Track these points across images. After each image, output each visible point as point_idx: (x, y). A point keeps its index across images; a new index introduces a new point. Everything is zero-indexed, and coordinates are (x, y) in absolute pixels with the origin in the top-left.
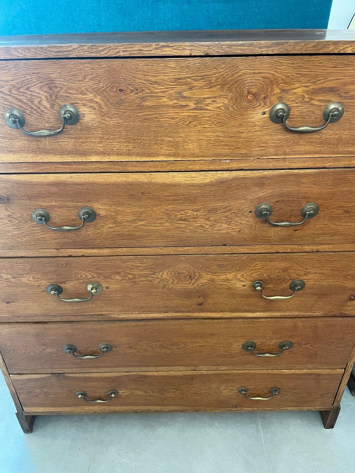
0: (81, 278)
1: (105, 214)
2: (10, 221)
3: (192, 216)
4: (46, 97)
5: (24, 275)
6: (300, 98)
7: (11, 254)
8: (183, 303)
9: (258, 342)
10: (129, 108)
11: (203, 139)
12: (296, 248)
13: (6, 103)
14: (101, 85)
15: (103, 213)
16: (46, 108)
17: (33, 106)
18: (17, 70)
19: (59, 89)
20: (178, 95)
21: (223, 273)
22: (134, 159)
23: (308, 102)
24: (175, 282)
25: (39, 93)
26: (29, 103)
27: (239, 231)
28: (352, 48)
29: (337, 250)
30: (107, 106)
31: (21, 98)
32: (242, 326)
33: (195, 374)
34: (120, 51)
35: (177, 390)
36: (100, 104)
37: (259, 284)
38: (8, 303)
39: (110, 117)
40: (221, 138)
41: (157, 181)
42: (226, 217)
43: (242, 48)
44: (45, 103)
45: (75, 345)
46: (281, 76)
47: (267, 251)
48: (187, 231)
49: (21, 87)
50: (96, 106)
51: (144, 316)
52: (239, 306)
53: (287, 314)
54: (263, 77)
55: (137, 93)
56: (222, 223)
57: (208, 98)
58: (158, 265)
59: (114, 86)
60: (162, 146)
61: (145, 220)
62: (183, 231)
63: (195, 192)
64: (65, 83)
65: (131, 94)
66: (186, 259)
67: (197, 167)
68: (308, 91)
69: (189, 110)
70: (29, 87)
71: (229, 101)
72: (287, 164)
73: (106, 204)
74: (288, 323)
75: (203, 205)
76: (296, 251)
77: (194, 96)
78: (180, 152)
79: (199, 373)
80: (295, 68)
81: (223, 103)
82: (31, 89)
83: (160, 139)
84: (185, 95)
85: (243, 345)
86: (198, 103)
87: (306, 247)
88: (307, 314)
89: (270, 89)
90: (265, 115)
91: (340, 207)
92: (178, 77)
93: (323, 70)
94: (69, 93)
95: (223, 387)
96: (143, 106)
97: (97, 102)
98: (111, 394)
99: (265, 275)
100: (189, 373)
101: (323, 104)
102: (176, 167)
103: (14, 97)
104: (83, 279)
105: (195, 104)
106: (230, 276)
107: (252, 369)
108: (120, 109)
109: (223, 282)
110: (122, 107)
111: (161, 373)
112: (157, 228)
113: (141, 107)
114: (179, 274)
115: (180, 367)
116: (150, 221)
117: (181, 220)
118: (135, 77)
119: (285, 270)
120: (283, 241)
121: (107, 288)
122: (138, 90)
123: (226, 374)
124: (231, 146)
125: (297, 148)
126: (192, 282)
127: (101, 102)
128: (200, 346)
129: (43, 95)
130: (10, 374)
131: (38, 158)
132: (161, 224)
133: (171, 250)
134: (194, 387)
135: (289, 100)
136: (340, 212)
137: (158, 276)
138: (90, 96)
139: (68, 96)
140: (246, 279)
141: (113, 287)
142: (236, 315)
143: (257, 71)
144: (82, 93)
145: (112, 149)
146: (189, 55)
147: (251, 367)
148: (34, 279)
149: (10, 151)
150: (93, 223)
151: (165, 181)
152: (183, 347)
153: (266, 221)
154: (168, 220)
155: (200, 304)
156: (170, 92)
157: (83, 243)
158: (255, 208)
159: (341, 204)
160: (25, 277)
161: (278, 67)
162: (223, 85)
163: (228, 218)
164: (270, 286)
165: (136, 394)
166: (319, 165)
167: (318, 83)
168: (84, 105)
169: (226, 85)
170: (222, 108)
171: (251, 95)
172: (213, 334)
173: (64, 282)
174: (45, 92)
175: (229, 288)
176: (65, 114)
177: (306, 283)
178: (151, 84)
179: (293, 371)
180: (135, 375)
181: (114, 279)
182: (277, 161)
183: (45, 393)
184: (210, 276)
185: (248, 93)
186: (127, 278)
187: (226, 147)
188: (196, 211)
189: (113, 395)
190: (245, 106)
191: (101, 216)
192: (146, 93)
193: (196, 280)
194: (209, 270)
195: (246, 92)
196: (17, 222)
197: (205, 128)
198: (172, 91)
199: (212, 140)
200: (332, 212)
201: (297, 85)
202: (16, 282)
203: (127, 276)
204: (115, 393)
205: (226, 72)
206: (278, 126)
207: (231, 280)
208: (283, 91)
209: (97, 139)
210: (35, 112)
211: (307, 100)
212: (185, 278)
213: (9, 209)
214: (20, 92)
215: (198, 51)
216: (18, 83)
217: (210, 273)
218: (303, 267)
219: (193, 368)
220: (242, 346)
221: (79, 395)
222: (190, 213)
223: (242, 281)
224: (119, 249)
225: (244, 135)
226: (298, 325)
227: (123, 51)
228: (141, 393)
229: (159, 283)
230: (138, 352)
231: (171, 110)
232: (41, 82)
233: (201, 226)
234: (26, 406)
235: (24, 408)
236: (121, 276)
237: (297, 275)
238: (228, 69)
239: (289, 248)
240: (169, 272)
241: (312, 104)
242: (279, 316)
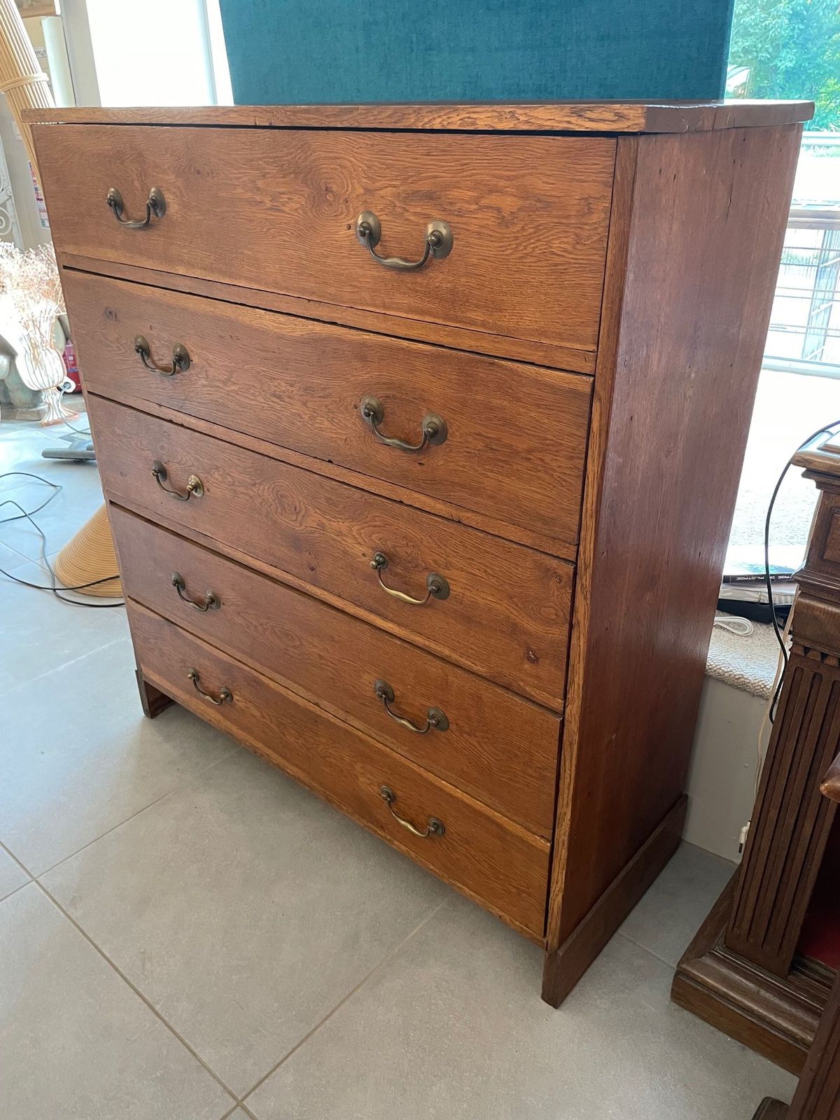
0: (182, 461)
2: (118, 347)
3: (287, 393)
4: (137, 175)
5: (133, 436)
6: (389, 205)
8: (291, 556)
9: (396, 688)
10: (208, 199)
11: (284, 261)
12: (427, 502)
13: (108, 180)
14: (180, 163)
15: (196, 359)
16: (137, 189)
17: (129, 187)
18: (114, 137)
19: (148, 164)
20: (252, 185)
21: (335, 517)
22: (217, 277)
23: (401, 215)
24: (278, 510)
25: (131, 170)
26: (125, 183)
27: (345, 440)
29: (489, 530)
30: (188, 194)
31: (119, 174)
32: (370, 640)
33: (319, 713)
35: (300, 736)
36: (181, 190)
39: (191, 211)
41: (245, 320)
42: (326, 406)
43: (307, 116)
44: (137, 183)
45: (182, 577)
46: (361, 165)
47: (387, 493)
48: (284, 418)
50: (178, 192)
52: (362, 596)
53: (432, 645)
54: (341, 166)
55: (213, 178)
56: (323, 417)
57: (283, 193)
59: (192, 165)
60: (243, 263)
61: (238, 384)
62: (279, 417)
63: (286, 349)
64: (152, 158)
65: (208, 179)
66: (288, 471)
68: (398, 196)
69: (264, 210)
70: (124, 161)
71: (306, 200)
72: (391, 327)
73: (198, 346)
74: (435, 668)
75: (297, 376)
76: (427, 509)
77: (269, 189)
78: (262, 276)
79: (324, 714)
81: (300, 203)
82: (125, 164)
83: (240, 250)
84: (259, 186)
86: (274, 200)
87: (440, 505)
89: (350, 186)
90: (349, 230)
91: (478, 435)
93: (412, 158)
95: (359, 768)
96: (219, 197)
97: (178, 187)
99: (389, 544)
100: (312, 707)
101: (421, 221)
103: (113, 172)
105: (270, 201)
106: (343, 527)
108: (200, 200)
109: (337, 535)
110: (201, 197)
111: (277, 687)
112: (251, 402)
113: (218, 200)
114: (282, 496)
115: (298, 687)
116: (243, 388)
117: (275, 396)
118: (209, 154)
119: (415, 544)
120: (405, 479)
121: (209, 490)
122: (214, 172)
124: (317, 278)
125: (399, 299)
126: (299, 520)
127: (181, 187)
128: (319, 654)
129: (135, 173)
130: (128, 596)
131: (135, 260)
132: (254, 396)
134: (320, 743)
135: (376, 208)
136: (480, 444)
137: (259, 492)
138: (172, 177)
140: (365, 541)
141: (213, 491)
142: (360, 613)
143: (331, 154)
144: (166, 173)
145: (196, 259)
147: (392, 743)
150: (188, 373)
151: (253, 324)
152: (299, 647)
154: (261, 391)
155: (313, 570)
161: (355, 149)
162: (297, 174)
163: (329, 409)
164: (398, 570)
165: (252, 712)
166: (433, 339)
167: (409, 181)
168: (169, 190)
169: (300, 173)
170: (301, 212)
171: (329, 194)
172: (333, 639)
173: (167, 462)
174: (136, 168)
175: (345, 552)
177: (450, 587)
178: (225, 165)
179: (459, 793)
181: (215, 478)
183: (160, 650)
184: (320, 516)
185: (327, 190)
186: (227, 481)
187: (312, 279)
188: (291, 385)
190: (326, 212)
191: (194, 364)
192: (221, 179)
193: (303, 517)
194: (316, 504)
195: (324, 188)
196: (123, 350)
198: (246, 178)
201: (383, 182)
203: (226, 478)
205: (299, 154)
207: (345, 536)
208: (366, 191)
209: (181, 241)
210: (130, 195)
212: (290, 509)
214: (117, 167)
215: (262, 120)
216: (115, 155)
217: (318, 511)
218: (440, 547)
220: (373, 686)
222: (283, 386)
223: (360, 543)
225: (329, 261)
226: (450, 679)
229: (261, 504)
230: (248, 627)
231: (248, 208)
233: (299, 415)
234: (144, 663)
235: (142, 667)
236: (220, 475)
237: (435, 561)
238: (299, 149)
239: (417, 499)
240: (270, 488)
241: (407, 219)
242: (421, 645)
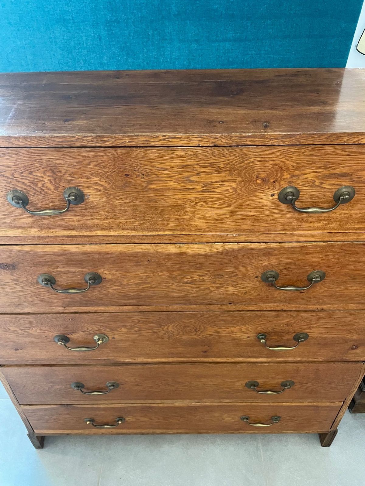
0: (87, 330)
1: (110, 278)
2: (16, 284)
3: (198, 280)
4: (49, 180)
5: (31, 328)
6: (310, 182)
7: (18, 311)
8: (188, 350)
9: (260, 381)
10: (136, 190)
11: (209, 217)
12: (301, 306)
13: (8, 185)
14: (106, 170)
15: (109, 277)
16: (50, 190)
17: (37, 188)
18: (19, 156)
19: (63, 173)
20: (185, 179)
21: (228, 327)
22: (140, 233)
23: (318, 186)
24: (180, 334)
25: (42, 177)
26: (32, 186)
27: (245, 293)
29: (341, 309)
30: (113, 189)
31: (24, 181)
32: (246, 369)
33: (199, 405)
34: (125, 141)
35: (182, 418)
36: (106, 187)
37: (263, 337)
38: (16, 350)
39: (115, 198)
40: (228, 216)
41: (163, 251)
42: (232, 281)
43: (252, 139)
44: (49, 185)
45: (83, 383)
46: (291, 163)
47: (272, 309)
48: (193, 292)
49: (23, 172)
50: (101, 188)
51: (149, 360)
52: (243, 353)
53: (290, 359)
54: (273, 164)
55: (144, 178)
56: (229, 286)
57: (216, 182)
58: (164, 320)
59: (120, 171)
60: (169, 222)
61: (151, 283)
62: (188, 292)
63: (201, 260)
64: (70, 169)
65: (137, 179)
66: (191, 315)
67: (203, 240)
68: (318, 177)
69: (196, 192)
70: (32, 172)
71: (237, 185)
72: (295, 238)
73: (112, 270)
74: (291, 367)
75: (209, 271)
76: (301, 309)
77: (202, 181)
78: (187, 228)
79: (203, 405)
80: (307, 156)
81: (231, 186)
82: (33, 173)
83: (166, 216)
84: (192, 180)
85: (246, 384)
86: (206, 186)
87: (311, 306)
88: (310, 359)
89: (279, 174)
90: (273, 197)
91: (347, 274)
92: (186, 164)
93: (336, 158)
94: (74, 177)
95: (226, 415)
96: (150, 189)
97: (102, 185)
98: (118, 421)
99: (269, 329)
100: (193, 404)
101: (333, 187)
102: (182, 239)
103: (16, 180)
104: (89, 331)
105: (202, 187)
106: (234, 329)
107: (254, 402)
108: (126, 191)
109: (229, 334)
110: (128, 190)
111: (166, 405)
112: (163, 290)
113: (148, 190)
114: (184, 327)
115: (185, 400)
116: (156, 284)
117: (187, 283)
118: (141, 164)
119: (289, 325)
120: (288, 301)
121: (113, 338)
122: (145, 174)
123: (229, 406)
124: (239, 223)
125: (305, 225)
126: (198, 334)
127: (106, 185)
128: (204, 384)
129: (47, 179)
130: (20, 405)
131: (43, 232)
132: (167, 286)
133: (176, 308)
134: (198, 415)
135: (299, 184)
136: (347, 278)
137: (164, 329)
138: (95, 180)
139: (73, 180)
140: (251, 332)
141: (118, 337)
142: (240, 360)
143: (266, 159)
144: (87, 177)
145: (118, 225)
146: (197, 145)
147: (253, 400)
148: (41, 331)
149: (15, 227)
150: (99, 286)
151: (172, 251)
152: (188, 385)
153: (272, 285)
154: (174, 283)
155: (205, 352)
156: (176, 177)
157: (89, 302)
158: (262, 274)
159: (348, 271)
160: (32, 329)
161: (289, 156)
162: (232, 171)
163: (234, 281)
164: (274, 337)
165: (142, 420)
166: (327, 239)
167: (329, 169)
168: (89, 187)
169: (234, 171)
170: (231, 191)
171: (260, 180)
172: (217, 375)
173: (71, 333)
174: (49, 176)
175: (234, 339)
176: (69, 196)
177: (309, 335)
178: (158, 170)
179: (293, 404)
180: (141, 406)
181: (121, 331)
182: (286, 235)
183: (55, 419)
184: (216, 329)
185: (257, 178)
186: (133, 330)
187: (233, 224)
188: (202, 276)
189: (120, 422)
190: (254, 189)
191: (107, 280)
192: (152, 178)
193: (201, 332)
194: (214, 324)
195: (255, 177)
196: (23, 285)
197: (212, 207)
198: (180, 176)
199: (219, 218)
200: (338, 278)
201: (308, 171)
202: (23, 333)
203: (133, 329)
204: (121, 420)
205: (235, 160)
206: (287, 206)
207: (236, 332)
208: (293, 176)
209: (102, 216)
210: (39, 193)
211: (318, 184)
212: (190, 331)
213: (14, 274)
214: (23, 176)
215: (206, 142)
216: (20, 168)
217: (215, 327)
218: (307, 322)
219: (198, 401)
220: (244, 385)
221: (87, 421)
222: (196, 277)
223: (247, 333)
224: (125, 307)
225: (251, 214)
226: (300, 368)
227: (129, 142)
228: (146, 419)
229: (165, 334)
230: (145, 388)
231: (178, 193)
232: (44, 168)
233: (207, 288)
234: (37, 429)
235: (35, 431)
236: (127, 329)
237: (301, 329)
238: (237, 157)
239: (294, 306)
240: (174, 325)
241: (322, 188)
242: (282, 361)
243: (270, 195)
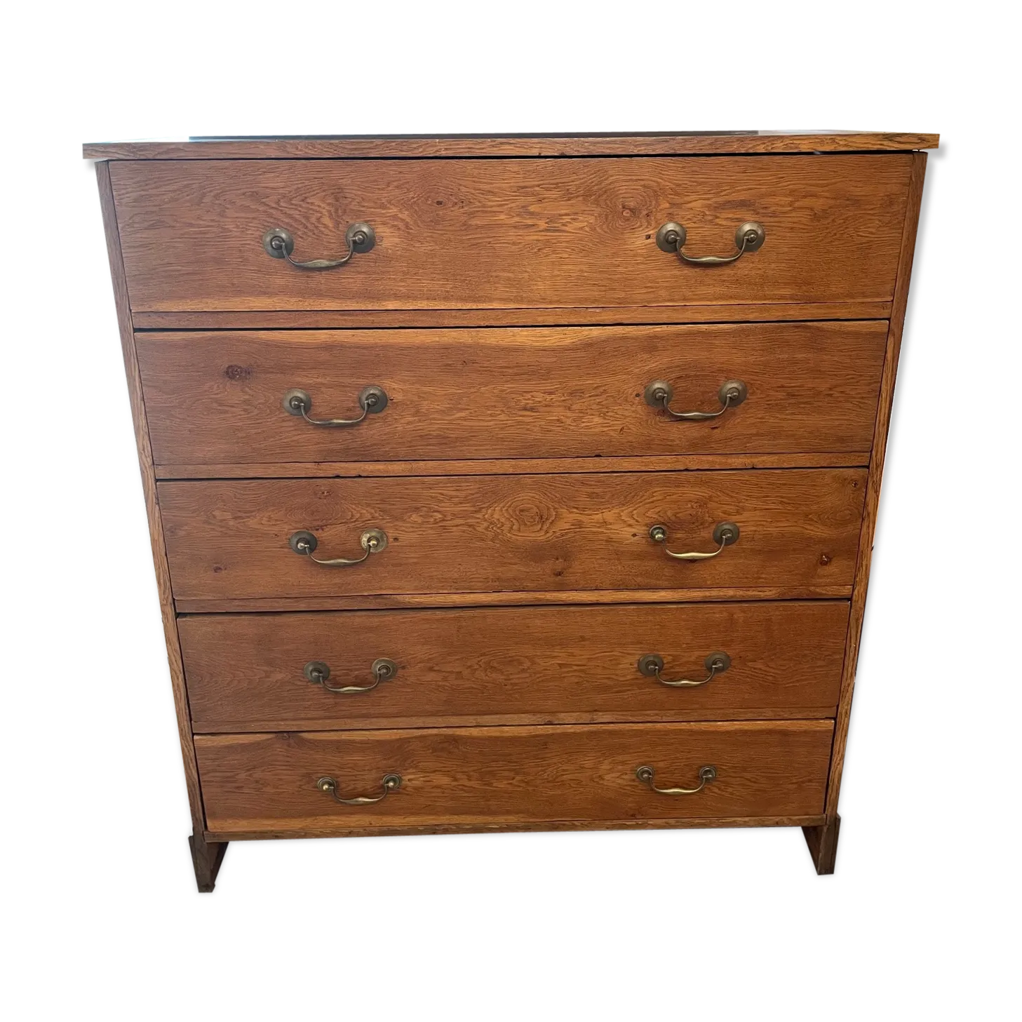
0: (351, 518)
1: (401, 398)
2: (245, 410)
3: (544, 402)
4: (329, 211)
5: (253, 514)
6: (698, 215)
7: (238, 473)
8: (528, 571)
9: (666, 655)
10: (450, 228)
11: (558, 276)
12: (718, 461)
13: (268, 219)
14: (411, 195)
15: (398, 397)
16: (326, 226)
17: (309, 225)
18: (292, 173)
19: (350, 200)
20: (521, 210)
21: (598, 510)
22: (453, 305)
23: (711, 221)
24: (514, 527)
25: (319, 206)
26: (303, 221)
27: (621, 430)
28: (764, 146)
29: (785, 465)
30: (419, 226)
31: (292, 212)
32: (636, 619)
33: (551, 732)
34: (441, 149)
35: (517, 774)
36: (408, 223)
37: (661, 531)
38: (217, 570)
39: (420, 242)
40: (586, 274)
41: (488, 342)
42: (599, 403)
43: (612, 146)
44: (326, 220)
45: (328, 664)
46: (669, 184)
47: (668, 467)
48: (536, 429)
49: (293, 198)
50: (401, 225)
51: (457, 599)
52: (627, 577)
53: (714, 593)
54: (644, 186)
55: (463, 207)
56: (593, 415)
57: (567, 215)
58: (486, 493)
59: (429, 197)
60: (497, 285)
61: (468, 409)
62: (528, 430)
63: (549, 360)
64: (359, 193)
65: (453, 209)
66: (534, 481)
67: (551, 321)
68: (709, 206)
69: (536, 231)
70: (306, 198)
71: (596, 219)
72: (688, 316)
73: (404, 382)
74: (718, 613)
75: (561, 383)
76: (718, 467)
77: (546, 212)
78: (524, 295)
79: (559, 729)
80: (687, 174)
81: (587, 221)
82: (309, 201)
83: (494, 274)
84: (532, 210)
85: (639, 662)
86: (551, 221)
87: (733, 460)
88: (750, 593)
89: (654, 203)
90: (649, 240)
91: (780, 387)
92: (522, 184)
93: (727, 176)
94: (364, 206)
95: (605, 766)
96: (471, 225)
97: (403, 220)
98: (388, 782)
99: (669, 513)
100: (541, 730)
101: (733, 224)
102: (517, 318)
103: (281, 211)
104: (355, 521)
105: (546, 223)
106: (609, 515)
107: (659, 719)
108: (438, 230)
109: (599, 527)
110: (440, 227)
111: (485, 732)
112: (486, 424)
113: (466, 226)
114: (522, 511)
115: (523, 715)
116: (476, 411)
117: (525, 409)
118: (461, 185)
119: (702, 503)
120: (695, 447)
121: (396, 539)
122: (465, 202)
123: (611, 733)
124: (603, 286)
125: (703, 290)
126: (545, 527)
127: (408, 220)
128: (559, 664)
129: (325, 209)
130: (193, 734)
131: (306, 304)
132: (493, 416)
133: (507, 466)
134: (549, 765)
135: (683, 218)
136: (781, 395)
137: (486, 516)
138: (393, 210)
139: (361, 211)
140: (637, 521)
141: (408, 537)
142: (622, 596)
143: (634, 178)
144: (383, 206)
145: (420, 290)
146: (538, 154)
147: (657, 715)
148: (269, 521)
149: (265, 293)
150: (380, 415)
151: (501, 342)
152: (529, 668)
153: (664, 412)
154: (504, 409)
155: (559, 574)
157: (361, 451)
158: (645, 388)
159: (783, 382)
160: (255, 517)
161: (663, 172)
162: (586, 196)
163: (602, 405)
164: (679, 536)
165: (436, 783)
166: (736, 318)
167: (722, 194)
168: (384, 224)
169: (591, 196)
170: (587, 229)
171: (628, 211)
172: (583, 638)
173: (322, 528)
174: (329, 204)
175: (609, 541)
176: (354, 236)
177: (741, 529)
178: (483, 194)
179: (736, 726)
180: (436, 735)
181: (410, 522)
182: (675, 310)
183: (257, 782)
184: (575, 516)
185: (624, 207)
186: (432, 520)
187: (595, 288)
188: (551, 393)
189: (391, 784)
190: (620, 227)
191: (395, 403)
192: (475, 207)
193: (551, 523)
194: (572, 504)
195: (620, 207)
196: (256, 412)
197: (561, 258)
198: (513, 205)
199: (574, 277)
200: (768, 396)
201: (693, 197)
202: (237, 528)
203: (432, 516)
204: (394, 780)
205: (590, 179)
206: (671, 256)
207: (611, 524)
208: (673, 205)
209: (399, 274)
210: (310, 234)
211: (710, 218)
212: (532, 520)
213: (247, 389)
214: (292, 204)
215: (550, 150)
216: (290, 192)
217: (575, 510)
218: (732, 497)
219: (548, 718)
220: (636, 666)
221: (323, 785)
222: (539, 397)
223: (630, 526)
224: (422, 463)
225: (620, 269)
226: (735, 616)
227: (446, 149)
228: (445, 780)
229: (486, 529)
230: (445, 679)
231: (512, 232)
232: (324, 191)
233: (558, 420)
234: (215, 816)
235: (209, 824)
236: (421, 516)
237: (724, 512)
238: (593, 174)
239: (706, 461)
240: (504, 507)
241: (717, 224)
242: (699, 599)
243: (644, 237)
